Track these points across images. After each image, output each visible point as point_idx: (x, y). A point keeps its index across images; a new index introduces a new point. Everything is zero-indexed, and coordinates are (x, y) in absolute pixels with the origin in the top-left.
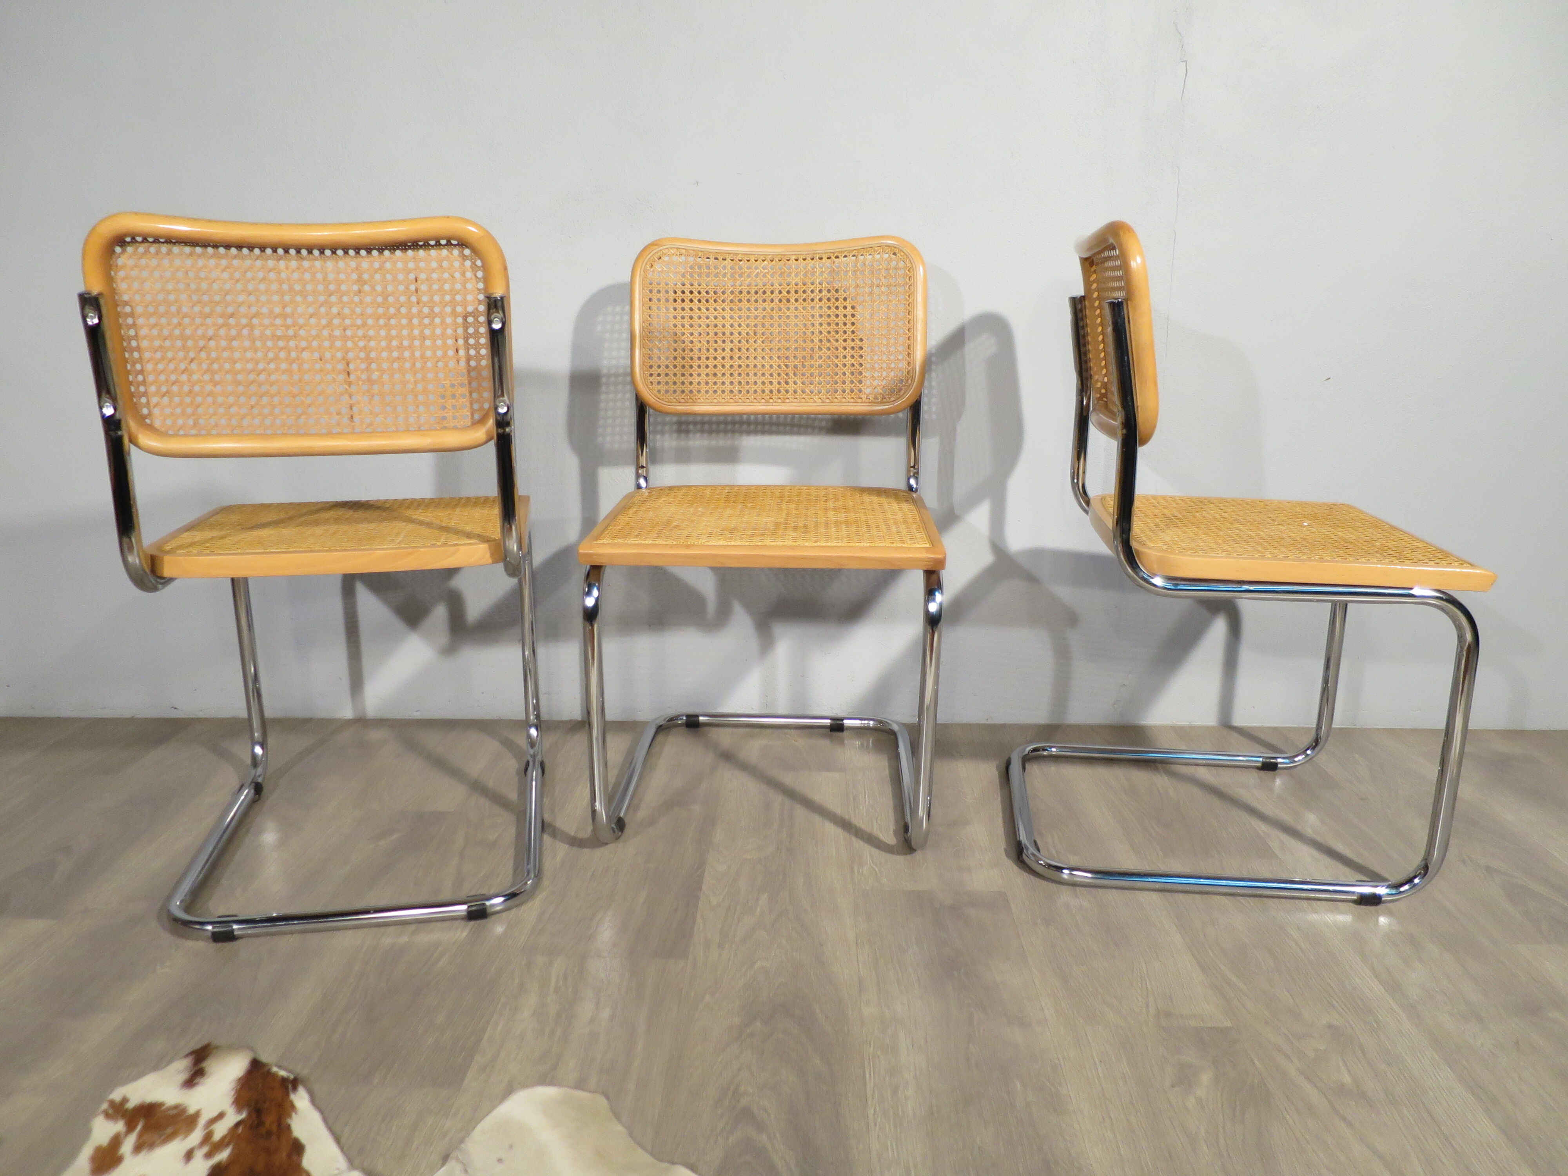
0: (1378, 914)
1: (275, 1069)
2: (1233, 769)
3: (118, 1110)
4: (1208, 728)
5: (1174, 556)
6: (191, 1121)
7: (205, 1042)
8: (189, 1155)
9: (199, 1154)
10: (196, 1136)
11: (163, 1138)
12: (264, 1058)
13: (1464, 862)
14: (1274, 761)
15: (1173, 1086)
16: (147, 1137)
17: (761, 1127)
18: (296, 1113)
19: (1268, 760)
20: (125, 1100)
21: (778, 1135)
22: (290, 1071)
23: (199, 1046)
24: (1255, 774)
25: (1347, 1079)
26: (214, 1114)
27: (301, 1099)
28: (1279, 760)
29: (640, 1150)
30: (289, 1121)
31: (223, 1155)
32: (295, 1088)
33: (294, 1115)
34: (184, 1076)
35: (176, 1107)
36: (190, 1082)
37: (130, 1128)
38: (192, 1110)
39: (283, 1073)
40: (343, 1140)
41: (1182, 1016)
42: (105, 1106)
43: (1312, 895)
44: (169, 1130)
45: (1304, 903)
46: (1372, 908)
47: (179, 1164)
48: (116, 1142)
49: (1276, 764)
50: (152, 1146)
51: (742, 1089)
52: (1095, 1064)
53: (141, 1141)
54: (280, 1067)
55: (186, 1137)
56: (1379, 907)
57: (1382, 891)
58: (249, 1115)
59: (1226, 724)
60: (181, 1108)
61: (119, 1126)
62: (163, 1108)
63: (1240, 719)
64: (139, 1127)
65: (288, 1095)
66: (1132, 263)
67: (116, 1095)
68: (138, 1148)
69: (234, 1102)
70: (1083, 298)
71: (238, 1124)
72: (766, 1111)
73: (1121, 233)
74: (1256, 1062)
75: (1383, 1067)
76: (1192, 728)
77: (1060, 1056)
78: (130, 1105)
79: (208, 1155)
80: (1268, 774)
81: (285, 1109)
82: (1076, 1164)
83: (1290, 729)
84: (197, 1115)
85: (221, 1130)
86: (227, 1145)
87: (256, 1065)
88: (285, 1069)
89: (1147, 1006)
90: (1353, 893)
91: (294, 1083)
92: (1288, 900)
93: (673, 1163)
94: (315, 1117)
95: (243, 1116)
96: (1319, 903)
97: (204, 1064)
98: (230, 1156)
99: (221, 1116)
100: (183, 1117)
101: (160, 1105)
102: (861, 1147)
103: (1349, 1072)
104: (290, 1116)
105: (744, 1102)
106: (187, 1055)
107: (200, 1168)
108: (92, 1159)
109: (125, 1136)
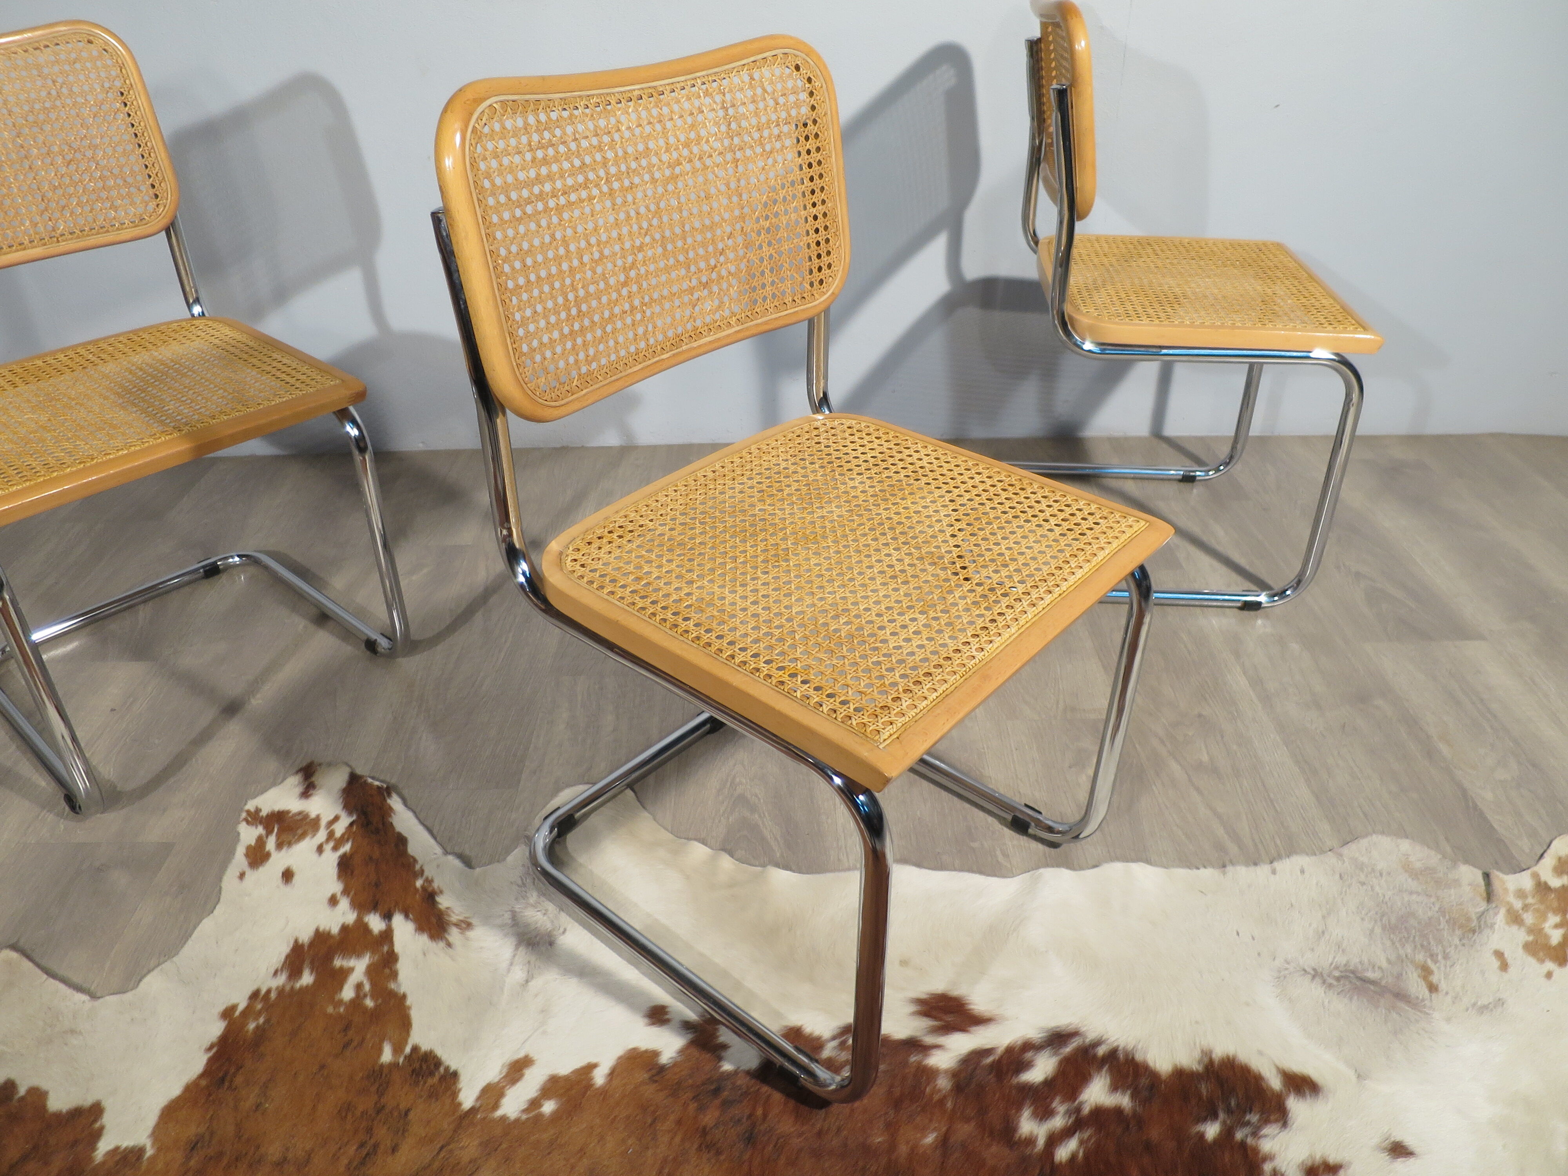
0: (1257, 617)
1: (370, 780)
2: (1157, 481)
3: (254, 818)
4: (1140, 439)
5: (1103, 324)
6: (314, 824)
7: (309, 761)
8: (320, 849)
9: (328, 847)
10: (322, 835)
11: (296, 837)
12: (359, 771)
13: (1338, 568)
14: (1194, 474)
15: (1070, 767)
16: (284, 837)
17: (753, 809)
18: (394, 814)
19: (1188, 474)
20: (258, 810)
21: (766, 814)
22: (381, 781)
23: (304, 764)
24: (1176, 486)
25: (1205, 758)
26: (331, 817)
27: (395, 802)
28: (1198, 473)
29: (663, 830)
30: (390, 820)
31: (347, 848)
32: (389, 795)
33: (392, 814)
34: (299, 790)
35: (300, 813)
36: (306, 794)
37: (269, 832)
38: (313, 815)
39: (377, 783)
40: (435, 832)
41: (1084, 710)
42: (244, 815)
43: (1206, 603)
44: (300, 832)
45: (1198, 610)
46: (1252, 613)
47: (315, 856)
48: (261, 842)
49: (1195, 477)
50: (290, 844)
51: (738, 780)
52: (1012, 751)
53: (280, 840)
54: (373, 778)
55: (314, 836)
56: (1259, 612)
57: (1263, 598)
58: (358, 817)
59: (1157, 433)
60: (305, 813)
61: (260, 830)
62: (291, 814)
63: (1171, 429)
64: (276, 830)
65: (385, 800)
66: (1077, 46)
67: (251, 806)
68: (279, 846)
69: (344, 807)
70: (1039, 40)
71: (351, 824)
72: (756, 796)
73: (1069, 17)
74: (1137, 746)
75: (1235, 747)
76: (1127, 439)
77: (985, 746)
78: (264, 813)
79: (335, 849)
80: (1188, 485)
81: (387, 811)
82: (991, 828)
83: (1212, 438)
84: (318, 819)
85: (340, 829)
86: (348, 840)
87: (354, 779)
88: (377, 780)
89: (1058, 702)
90: (1239, 601)
91: (388, 790)
92: (1184, 607)
93: (689, 839)
94: (409, 815)
95: (354, 818)
96: (1210, 609)
97: (313, 779)
98: (351, 848)
99: (336, 819)
100: (308, 820)
101: (288, 812)
102: (830, 821)
103: (1208, 753)
104: (390, 816)
105: (739, 790)
106: (297, 772)
107: (331, 858)
108: (247, 855)
109: (267, 837)
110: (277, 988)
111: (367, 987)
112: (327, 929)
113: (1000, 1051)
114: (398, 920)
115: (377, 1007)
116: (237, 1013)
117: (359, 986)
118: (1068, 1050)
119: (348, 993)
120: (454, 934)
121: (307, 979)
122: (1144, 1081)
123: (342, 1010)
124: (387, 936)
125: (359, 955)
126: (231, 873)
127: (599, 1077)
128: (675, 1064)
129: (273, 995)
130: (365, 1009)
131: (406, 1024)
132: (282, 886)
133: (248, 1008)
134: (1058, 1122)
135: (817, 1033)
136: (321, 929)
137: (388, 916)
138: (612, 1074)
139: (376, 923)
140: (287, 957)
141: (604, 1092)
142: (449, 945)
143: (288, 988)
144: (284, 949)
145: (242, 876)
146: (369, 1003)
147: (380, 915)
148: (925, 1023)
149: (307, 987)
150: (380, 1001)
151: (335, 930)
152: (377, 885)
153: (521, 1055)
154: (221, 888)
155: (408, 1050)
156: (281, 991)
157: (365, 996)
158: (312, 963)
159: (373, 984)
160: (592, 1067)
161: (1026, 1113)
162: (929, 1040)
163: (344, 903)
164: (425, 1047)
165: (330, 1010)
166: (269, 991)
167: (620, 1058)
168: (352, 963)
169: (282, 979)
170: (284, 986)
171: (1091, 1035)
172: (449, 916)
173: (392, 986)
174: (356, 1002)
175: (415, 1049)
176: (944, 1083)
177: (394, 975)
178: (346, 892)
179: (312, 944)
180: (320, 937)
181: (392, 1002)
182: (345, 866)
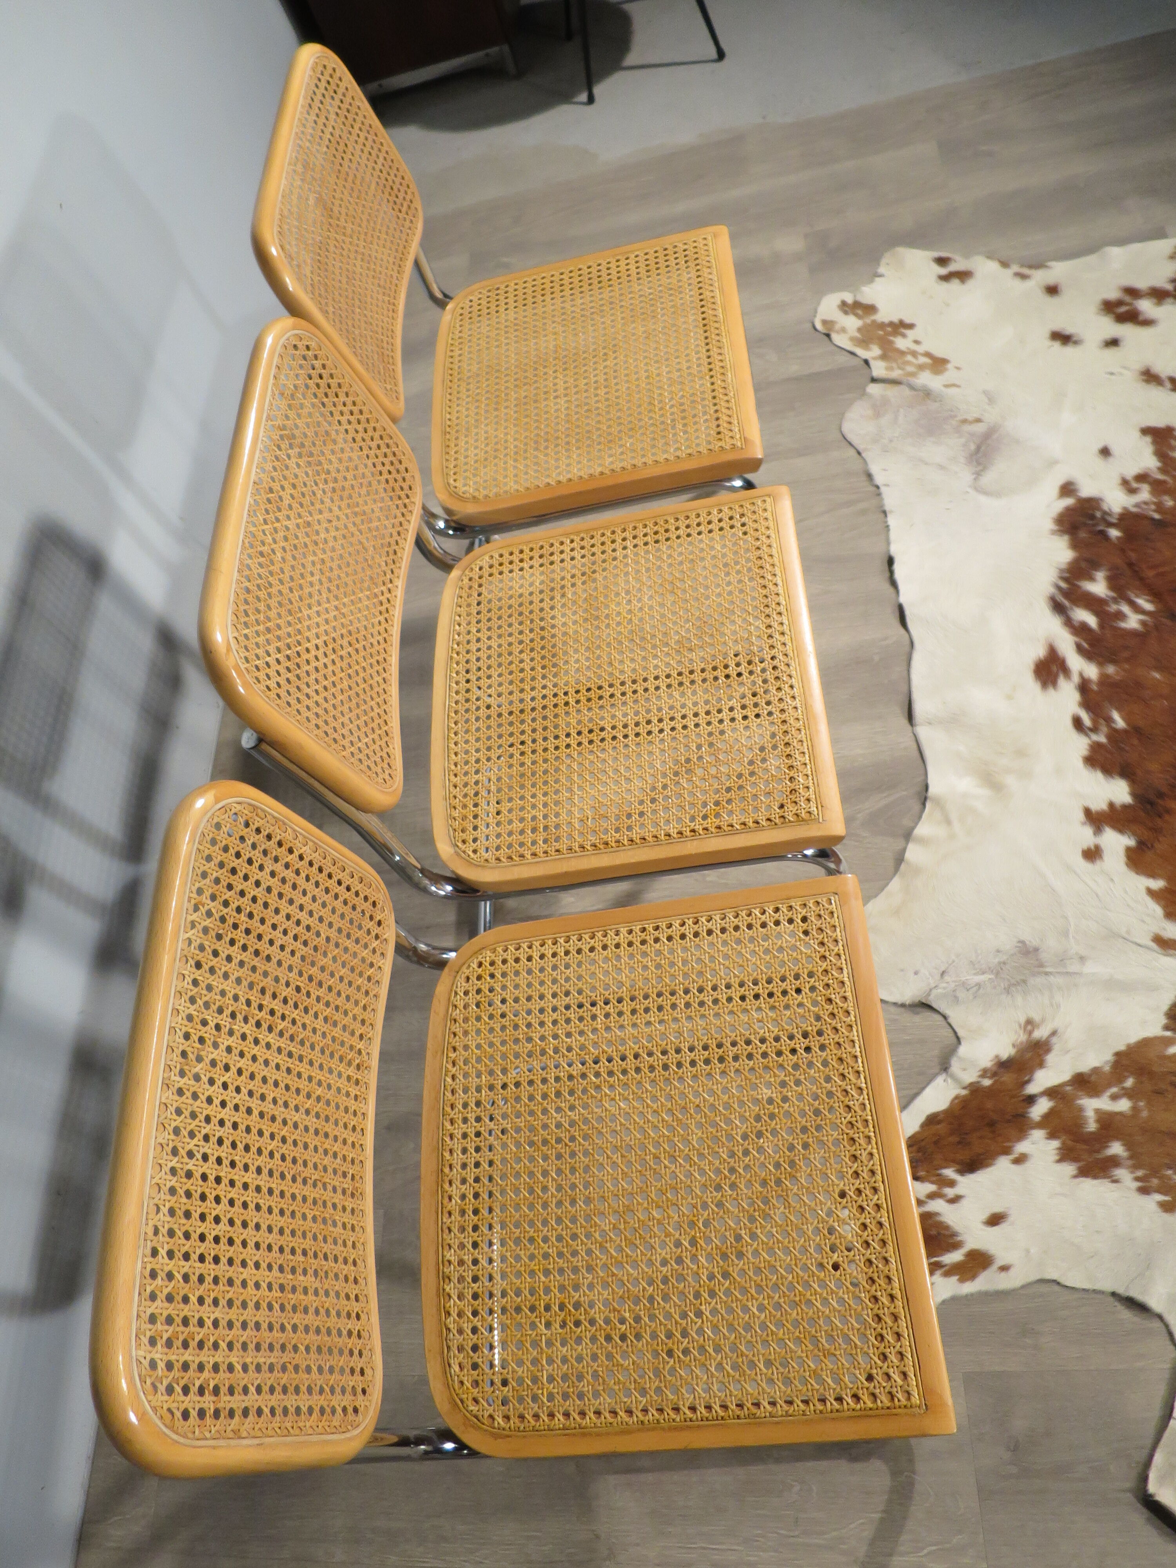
6: (928, 1220)
8: (956, 1200)
9: (951, 1192)
10: (939, 1205)
44: (939, 1229)
47: (965, 1202)
48: (954, 1270)
50: (953, 1235)
53: (952, 1247)
55: (941, 1213)
68: (956, 1246)
85: (926, 1189)
98: (951, 1167)
107: (966, 1184)
108: (973, 1277)
109: (943, 1266)
110: (1132, 1172)
111: (1114, 1090)
112: (1056, 1152)
113: (1077, 639)
114: (1032, 1089)
115: (1132, 1073)
116: (1167, 1198)
117: (1114, 1098)
118: (1066, 603)
119: (1124, 1105)
120: (1040, 1033)
121: (1116, 1149)
122: (1083, 565)
123: (1142, 1104)
124: (1052, 1093)
125: (1081, 1109)
126: (1006, 1282)
127: (1158, 884)
128: (1134, 834)
129: (1140, 1173)
130: (1139, 1082)
131: (1145, 1043)
132: (1011, 1219)
133: (1159, 1191)
134: (1125, 609)
135: (1087, 747)
136: (1057, 1158)
137: (1031, 1100)
138: (1152, 875)
139: (1042, 1107)
140: (1095, 1177)
141: (1169, 879)
142: (1054, 1033)
143: (1130, 1162)
144: (1088, 1185)
145: (1004, 1268)
146: (1129, 1082)
147: (1030, 1107)
148: (1062, 681)
149: (1123, 1145)
150: (1126, 1074)
151: (1055, 1144)
152: (992, 1124)
153: (1153, 945)
154: (1023, 1287)
155: (1168, 1034)
156: (1135, 1167)
157: (1123, 1088)
158: (1098, 1151)
159: (1109, 1085)
160: (1150, 892)
161: (1123, 625)
162: (1076, 679)
163: (1022, 1147)
164: (1163, 1021)
165: (1145, 1114)
166: (1137, 1179)
167: (1137, 873)
168: (1090, 1114)
169: (1121, 1173)
170: (1127, 1168)
171: (1052, 590)
172: (1022, 1043)
173: (1107, 1068)
174: (1129, 1094)
175: (1166, 1028)
176: (1111, 669)
177: (1096, 1070)
178: (1006, 1151)
179: (1075, 1160)
180: (1066, 1155)
181: (1124, 1062)
182: (971, 1166)
